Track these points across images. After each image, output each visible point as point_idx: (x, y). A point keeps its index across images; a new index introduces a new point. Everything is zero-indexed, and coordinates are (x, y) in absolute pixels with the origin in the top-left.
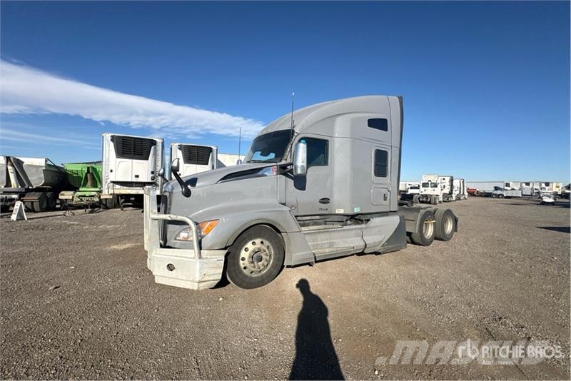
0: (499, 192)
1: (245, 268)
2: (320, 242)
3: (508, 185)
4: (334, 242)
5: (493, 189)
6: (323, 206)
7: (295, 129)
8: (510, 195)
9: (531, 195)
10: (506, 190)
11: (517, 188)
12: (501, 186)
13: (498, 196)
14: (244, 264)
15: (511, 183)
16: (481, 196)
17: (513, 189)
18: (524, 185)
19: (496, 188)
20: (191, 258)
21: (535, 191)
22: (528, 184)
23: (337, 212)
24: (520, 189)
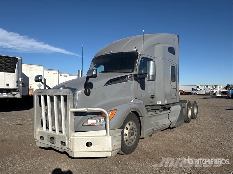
0: (194, 92)
1: (127, 140)
2: (152, 122)
3: (198, 87)
4: (158, 122)
5: (191, 90)
6: (152, 100)
7: (138, 52)
8: (200, 93)
9: (209, 93)
10: (198, 90)
11: (203, 89)
12: (195, 88)
13: (194, 94)
14: (126, 138)
15: (200, 86)
16: (185, 94)
17: (201, 90)
18: (205, 87)
19: (193, 89)
20: (104, 136)
21: (211, 90)
22: (207, 86)
23: (157, 104)
24: (204, 90)
